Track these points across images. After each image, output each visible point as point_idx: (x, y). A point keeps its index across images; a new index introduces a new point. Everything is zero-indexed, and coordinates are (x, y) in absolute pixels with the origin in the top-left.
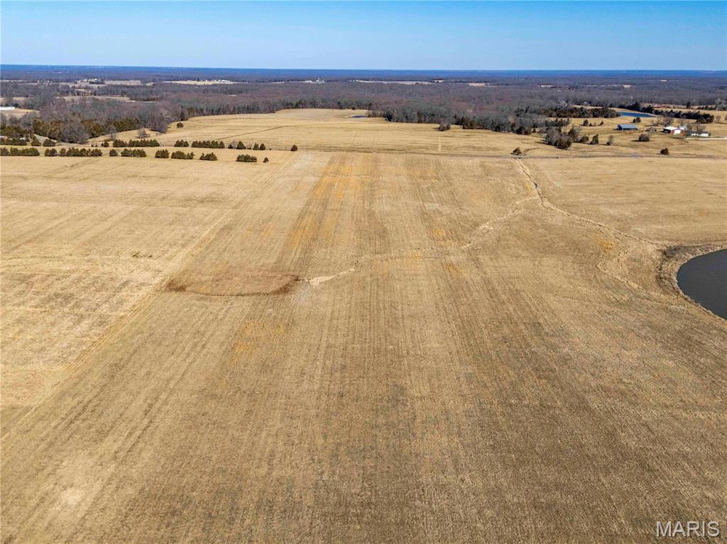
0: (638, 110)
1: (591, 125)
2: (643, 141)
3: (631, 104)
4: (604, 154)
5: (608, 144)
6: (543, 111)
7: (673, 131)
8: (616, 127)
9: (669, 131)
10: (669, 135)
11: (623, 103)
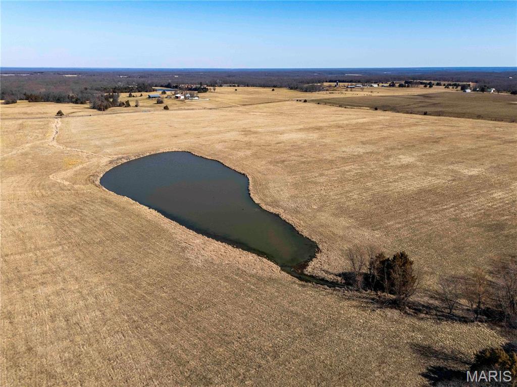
0: (170, 88)
1: (134, 97)
2: (160, 103)
3: (166, 84)
4: (127, 111)
5: (136, 106)
6: (103, 89)
7: (180, 97)
8: (148, 97)
9: (177, 97)
10: (177, 99)
11: (162, 84)
